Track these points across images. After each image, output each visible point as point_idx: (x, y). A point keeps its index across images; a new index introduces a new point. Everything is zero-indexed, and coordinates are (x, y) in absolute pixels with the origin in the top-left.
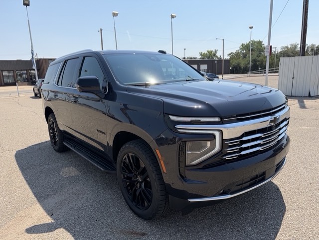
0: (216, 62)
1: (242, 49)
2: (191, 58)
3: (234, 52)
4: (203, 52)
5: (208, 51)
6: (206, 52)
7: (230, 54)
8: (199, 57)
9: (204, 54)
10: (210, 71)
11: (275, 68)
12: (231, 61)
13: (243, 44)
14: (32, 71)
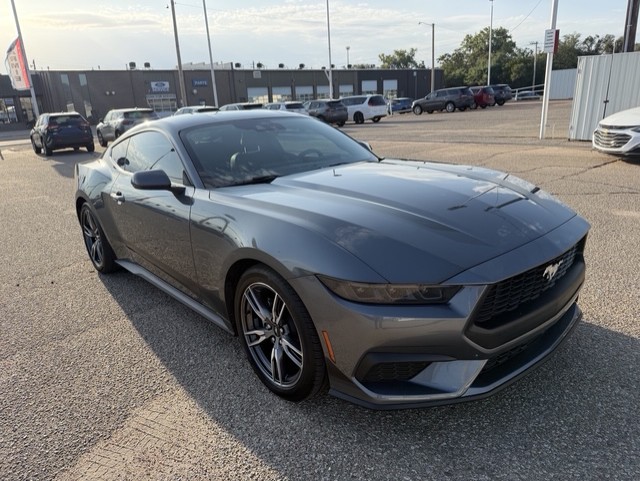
0: (415, 74)
1: (466, 46)
2: (363, 67)
3: (451, 54)
4: (386, 54)
5: (397, 52)
6: (392, 54)
7: (443, 58)
8: (379, 64)
9: (388, 57)
10: (402, 93)
11: (533, 87)
12: (445, 73)
13: (468, 38)
14: (27, 100)
